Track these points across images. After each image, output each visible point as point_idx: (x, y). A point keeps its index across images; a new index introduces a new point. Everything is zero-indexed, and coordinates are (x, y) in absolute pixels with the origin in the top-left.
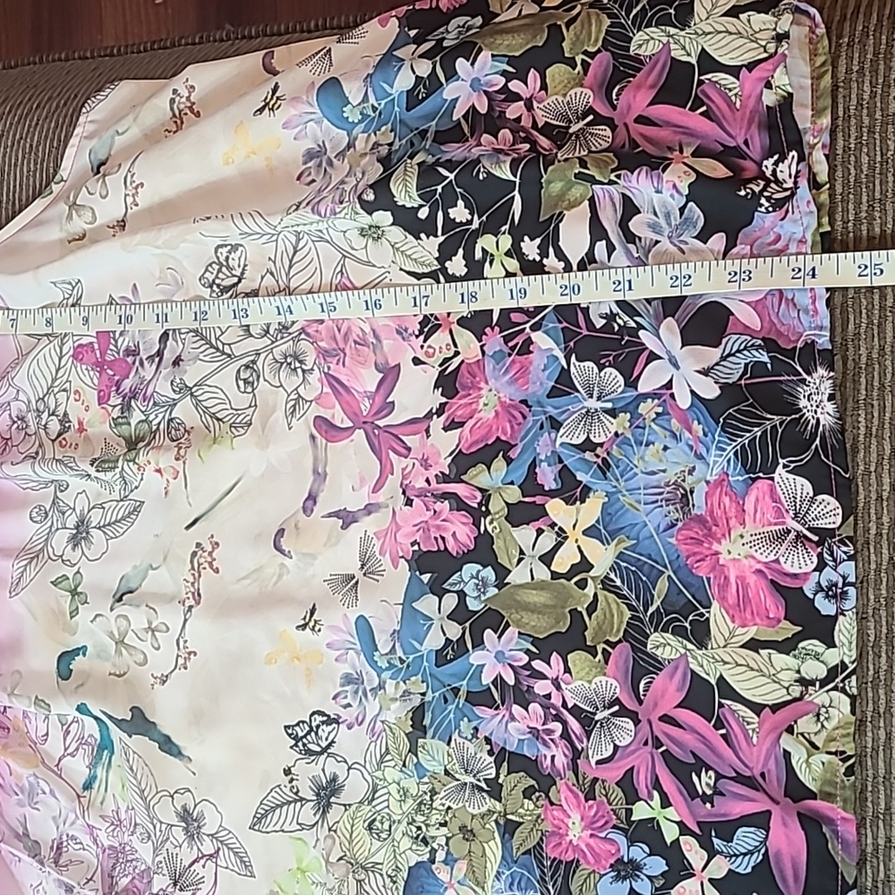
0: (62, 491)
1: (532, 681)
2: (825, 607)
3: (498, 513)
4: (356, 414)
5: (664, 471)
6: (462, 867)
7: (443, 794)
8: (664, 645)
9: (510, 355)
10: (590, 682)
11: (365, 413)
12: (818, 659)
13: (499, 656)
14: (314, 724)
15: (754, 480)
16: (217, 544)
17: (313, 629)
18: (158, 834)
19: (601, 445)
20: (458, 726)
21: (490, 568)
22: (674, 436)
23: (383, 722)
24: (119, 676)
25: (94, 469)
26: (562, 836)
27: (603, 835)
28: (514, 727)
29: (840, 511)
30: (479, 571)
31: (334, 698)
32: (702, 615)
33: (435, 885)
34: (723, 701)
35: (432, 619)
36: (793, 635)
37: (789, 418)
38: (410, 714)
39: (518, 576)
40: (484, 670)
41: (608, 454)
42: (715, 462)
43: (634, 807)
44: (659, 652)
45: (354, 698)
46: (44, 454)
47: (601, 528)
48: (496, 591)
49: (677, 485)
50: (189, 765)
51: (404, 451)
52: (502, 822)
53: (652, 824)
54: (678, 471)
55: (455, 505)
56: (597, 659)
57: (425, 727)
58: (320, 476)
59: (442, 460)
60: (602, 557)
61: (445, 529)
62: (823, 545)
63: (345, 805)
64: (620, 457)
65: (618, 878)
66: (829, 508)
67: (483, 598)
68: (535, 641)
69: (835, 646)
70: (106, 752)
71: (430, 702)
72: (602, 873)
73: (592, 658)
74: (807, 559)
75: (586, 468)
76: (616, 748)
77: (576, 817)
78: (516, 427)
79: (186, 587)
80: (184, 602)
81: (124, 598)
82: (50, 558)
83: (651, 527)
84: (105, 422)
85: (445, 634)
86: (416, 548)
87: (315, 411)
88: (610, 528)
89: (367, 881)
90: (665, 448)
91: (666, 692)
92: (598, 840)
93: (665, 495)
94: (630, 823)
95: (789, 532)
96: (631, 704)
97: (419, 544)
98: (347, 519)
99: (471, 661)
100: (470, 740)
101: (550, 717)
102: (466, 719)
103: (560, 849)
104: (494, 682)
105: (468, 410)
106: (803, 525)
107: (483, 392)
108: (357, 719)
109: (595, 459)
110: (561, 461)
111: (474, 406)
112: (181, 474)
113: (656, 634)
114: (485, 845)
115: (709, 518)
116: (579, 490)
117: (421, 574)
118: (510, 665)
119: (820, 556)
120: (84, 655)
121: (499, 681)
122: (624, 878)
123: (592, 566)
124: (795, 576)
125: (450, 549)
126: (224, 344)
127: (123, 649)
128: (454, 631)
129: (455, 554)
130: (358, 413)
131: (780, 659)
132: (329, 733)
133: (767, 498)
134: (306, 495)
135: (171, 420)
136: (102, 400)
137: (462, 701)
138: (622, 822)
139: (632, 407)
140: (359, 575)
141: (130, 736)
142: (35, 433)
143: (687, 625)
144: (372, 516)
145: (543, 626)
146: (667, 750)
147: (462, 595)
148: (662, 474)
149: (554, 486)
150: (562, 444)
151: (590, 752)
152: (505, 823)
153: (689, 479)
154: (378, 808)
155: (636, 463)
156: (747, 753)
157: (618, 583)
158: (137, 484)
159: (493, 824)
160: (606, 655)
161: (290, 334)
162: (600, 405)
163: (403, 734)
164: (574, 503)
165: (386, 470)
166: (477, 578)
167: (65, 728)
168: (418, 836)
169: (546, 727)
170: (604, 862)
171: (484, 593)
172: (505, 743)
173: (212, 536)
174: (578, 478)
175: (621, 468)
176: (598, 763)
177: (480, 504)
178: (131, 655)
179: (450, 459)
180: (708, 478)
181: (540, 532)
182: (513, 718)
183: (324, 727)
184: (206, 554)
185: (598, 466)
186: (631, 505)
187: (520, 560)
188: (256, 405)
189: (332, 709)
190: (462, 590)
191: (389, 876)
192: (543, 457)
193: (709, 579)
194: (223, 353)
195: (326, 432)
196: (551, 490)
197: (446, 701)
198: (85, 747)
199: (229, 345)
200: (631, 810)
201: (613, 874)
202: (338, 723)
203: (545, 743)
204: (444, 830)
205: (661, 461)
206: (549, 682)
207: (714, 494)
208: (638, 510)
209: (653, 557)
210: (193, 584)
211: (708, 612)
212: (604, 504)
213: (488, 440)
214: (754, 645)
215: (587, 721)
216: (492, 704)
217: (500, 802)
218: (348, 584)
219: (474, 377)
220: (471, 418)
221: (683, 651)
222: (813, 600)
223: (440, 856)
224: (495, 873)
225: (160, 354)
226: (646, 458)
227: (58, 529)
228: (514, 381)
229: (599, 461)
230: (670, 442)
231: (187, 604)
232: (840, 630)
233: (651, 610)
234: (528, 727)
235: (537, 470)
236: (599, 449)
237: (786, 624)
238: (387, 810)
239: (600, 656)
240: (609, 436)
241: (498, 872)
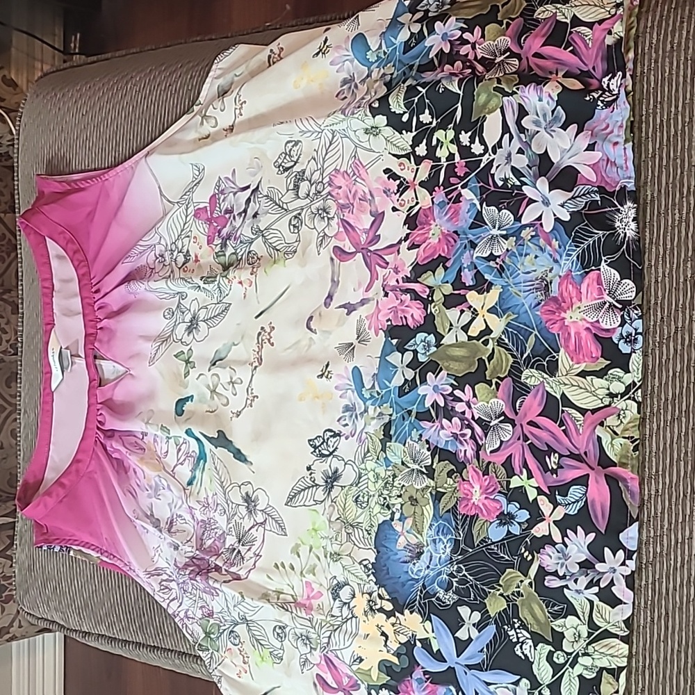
0: (183, 299)
1: (454, 403)
2: (625, 348)
3: (438, 301)
4: (357, 244)
5: (535, 271)
6: (409, 522)
7: (400, 477)
8: (531, 377)
9: (448, 203)
10: (488, 403)
11: (363, 243)
12: (620, 381)
13: (435, 388)
14: (326, 438)
15: (587, 273)
16: (273, 328)
17: (327, 377)
18: (230, 510)
19: (499, 257)
20: (410, 434)
21: (432, 335)
22: (541, 249)
23: (366, 433)
24: (212, 412)
25: (202, 282)
26: (469, 500)
27: (492, 497)
28: (442, 433)
29: (635, 289)
30: (426, 337)
31: (338, 421)
32: (554, 357)
33: (393, 534)
34: (564, 409)
35: (396, 367)
36: (606, 366)
37: (608, 233)
38: (383, 428)
39: (448, 340)
40: (427, 398)
41: (503, 262)
42: (565, 264)
43: (511, 480)
44: (528, 381)
45: (350, 420)
46: (174, 276)
47: (498, 308)
48: (435, 349)
49: (543, 279)
50: (251, 467)
51: (384, 265)
52: (434, 493)
53: (521, 491)
54: (543, 270)
55: (413, 297)
56: (492, 388)
57: (391, 435)
58: (335, 283)
59: (406, 268)
60: (498, 325)
61: (408, 312)
62: (624, 310)
63: (342, 487)
64: (510, 264)
65: (500, 524)
66: (628, 287)
67: (428, 354)
68: (456, 379)
69: (629, 372)
70: (202, 461)
71: (394, 420)
72: (492, 521)
73: (489, 387)
74: (615, 319)
75: (490, 271)
76: (502, 442)
77: (477, 487)
78: (450, 247)
79: (254, 355)
80: (252, 364)
81: (217, 363)
82: (174, 341)
83: (527, 306)
84: (210, 255)
85: (404, 376)
86: (389, 323)
87: (334, 242)
88: (503, 307)
89: (353, 534)
90: (536, 257)
91: (532, 406)
92: (489, 501)
93: (535, 286)
94: (508, 489)
95: (605, 303)
96: (511, 415)
97: (391, 321)
98: (350, 308)
99: (419, 392)
100: (417, 442)
101: (464, 426)
102: (415, 430)
103: (467, 509)
104: (432, 406)
105: (423, 237)
106: (613, 299)
107: (432, 226)
108: (351, 433)
109: (495, 266)
110: (476, 268)
111: (426, 235)
112: (254, 283)
113: (527, 370)
114: (424, 508)
115: (560, 298)
116: (486, 285)
117: (392, 339)
118: (442, 394)
119: (622, 317)
120: (192, 401)
121: (435, 405)
122: (505, 524)
123: (492, 331)
124: (608, 330)
125: (409, 324)
126: (283, 203)
127: (215, 396)
128: (410, 374)
129: (412, 327)
130: (359, 243)
131: (598, 382)
132: (335, 442)
133: (595, 283)
134: (327, 295)
135: (249, 252)
136: (210, 242)
137: (413, 418)
138: (504, 489)
139: (517, 234)
140: (355, 342)
141: (216, 448)
142: (169, 264)
143: (545, 363)
144: (365, 306)
145: (461, 369)
146: (531, 443)
147: (415, 352)
148: (534, 273)
149: (471, 284)
150: (477, 258)
151: (487, 446)
152: (436, 494)
153: (550, 275)
154: (361, 488)
155: (519, 267)
156: (576, 439)
157: (507, 341)
158: (227, 292)
159: (429, 494)
160: (498, 385)
161: (322, 196)
162: (499, 232)
163: (378, 440)
164: (483, 293)
165: (374, 277)
166: (424, 342)
167: (178, 447)
168: (385, 503)
169: (462, 432)
170: (492, 514)
171: (428, 351)
172: (438, 443)
173: (271, 323)
174: (486, 278)
175: (510, 271)
176: (491, 452)
177: (428, 296)
178: (219, 399)
179: (411, 268)
180: (561, 274)
181: (462, 311)
182: (442, 428)
183: (331, 439)
184: (266, 334)
185: (498, 269)
186: (515, 293)
187: (450, 330)
188: (300, 241)
189: (337, 428)
190: (416, 349)
191: (367, 530)
192: (465, 266)
193: (558, 335)
194: (283, 208)
195: (340, 256)
196: (470, 286)
197: (404, 419)
198: (190, 458)
199: (286, 203)
200: (510, 481)
201: (498, 522)
202: (340, 436)
203: (461, 443)
204: (400, 500)
205: (533, 265)
206: (464, 404)
207: (563, 283)
208: (519, 296)
209: (527, 324)
210: (258, 353)
211: (558, 355)
212: (500, 293)
213: (434, 256)
214: (583, 374)
215: (485, 427)
216: (430, 419)
217: (433, 480)
218: (349, 348)
219: (427, 217)
220: (424, 242)
221: (541, 379)
222: (618, 345)
223: (397, 516)
224: (429, 525)
225: (245, 211)
226: (525, 264)
227: (179, 323)
228: (450, 219)
229: (498, 266)
230: (539, 253)
231: (254, 365)
232: (633, 362)
233: (525, 356)
234: (452, 433)
235: (462, 274)
236: (498, 259)
237: (602, 360)
238: (366, 489)
239: (494, 386)
240: (504, 251)
241: (431, 525)
